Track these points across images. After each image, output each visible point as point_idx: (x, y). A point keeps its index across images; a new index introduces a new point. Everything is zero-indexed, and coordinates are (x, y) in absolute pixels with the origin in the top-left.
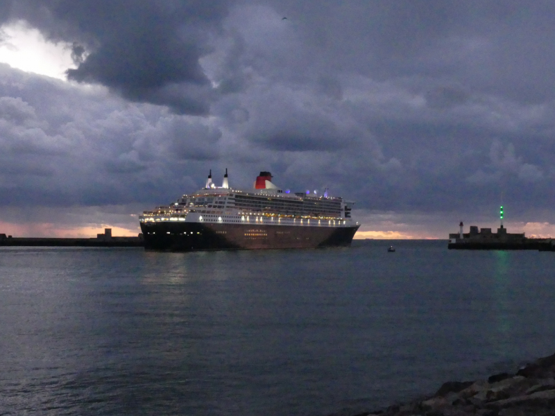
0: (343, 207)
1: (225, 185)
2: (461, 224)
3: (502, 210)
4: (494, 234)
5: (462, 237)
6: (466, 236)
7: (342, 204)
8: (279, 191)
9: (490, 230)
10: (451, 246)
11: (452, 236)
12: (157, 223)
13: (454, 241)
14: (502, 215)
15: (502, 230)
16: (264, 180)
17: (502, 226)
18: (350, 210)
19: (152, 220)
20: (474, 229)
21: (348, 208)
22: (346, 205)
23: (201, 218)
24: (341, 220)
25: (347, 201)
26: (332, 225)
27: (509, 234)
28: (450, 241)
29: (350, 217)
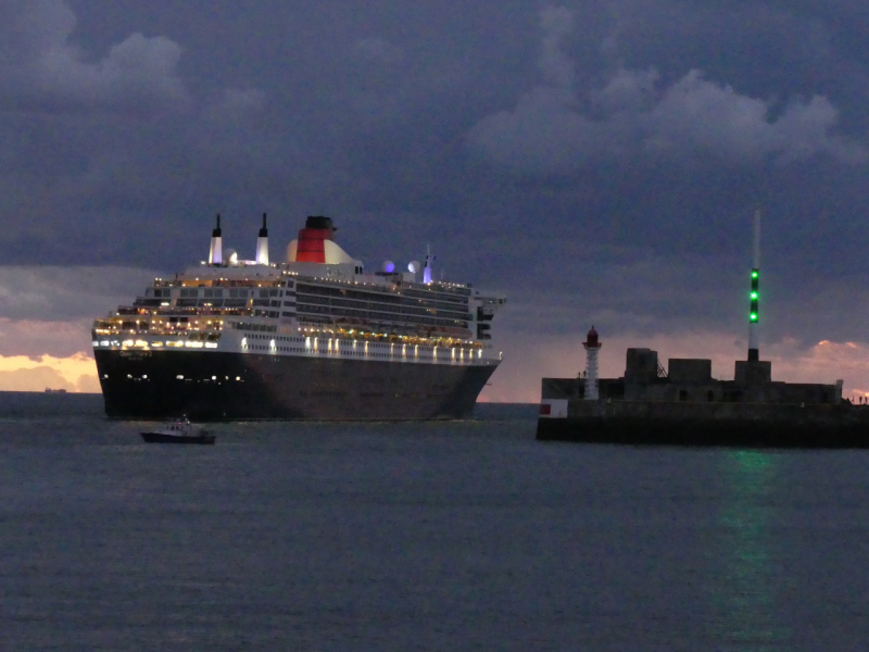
0: (473, 311)
1: (263, 258)
2: (592, 342)
3: (755, 285)
4: (723, 383)
5: (592, 393)
6: (608, 387)
7: (471, 301)
8: (358, 270)
9: (707, 364)
10: (550, 430)
11: (553, 387)
12: (155, 353)
13: (560, 408)
14: (754, 306)
15: (754, 368)
16: (322, 240)
17: (753, 353)
18: (490, 317)
19: (142, 344)
20: (640, 361)
21: (486, 313)
22: (479, 303)
23: (244, 342)
24: (467, 347)
25: (484, 294)
26: (458, 359)
27: (781, 386)
28: (546, 409)
29: (488, 336)
